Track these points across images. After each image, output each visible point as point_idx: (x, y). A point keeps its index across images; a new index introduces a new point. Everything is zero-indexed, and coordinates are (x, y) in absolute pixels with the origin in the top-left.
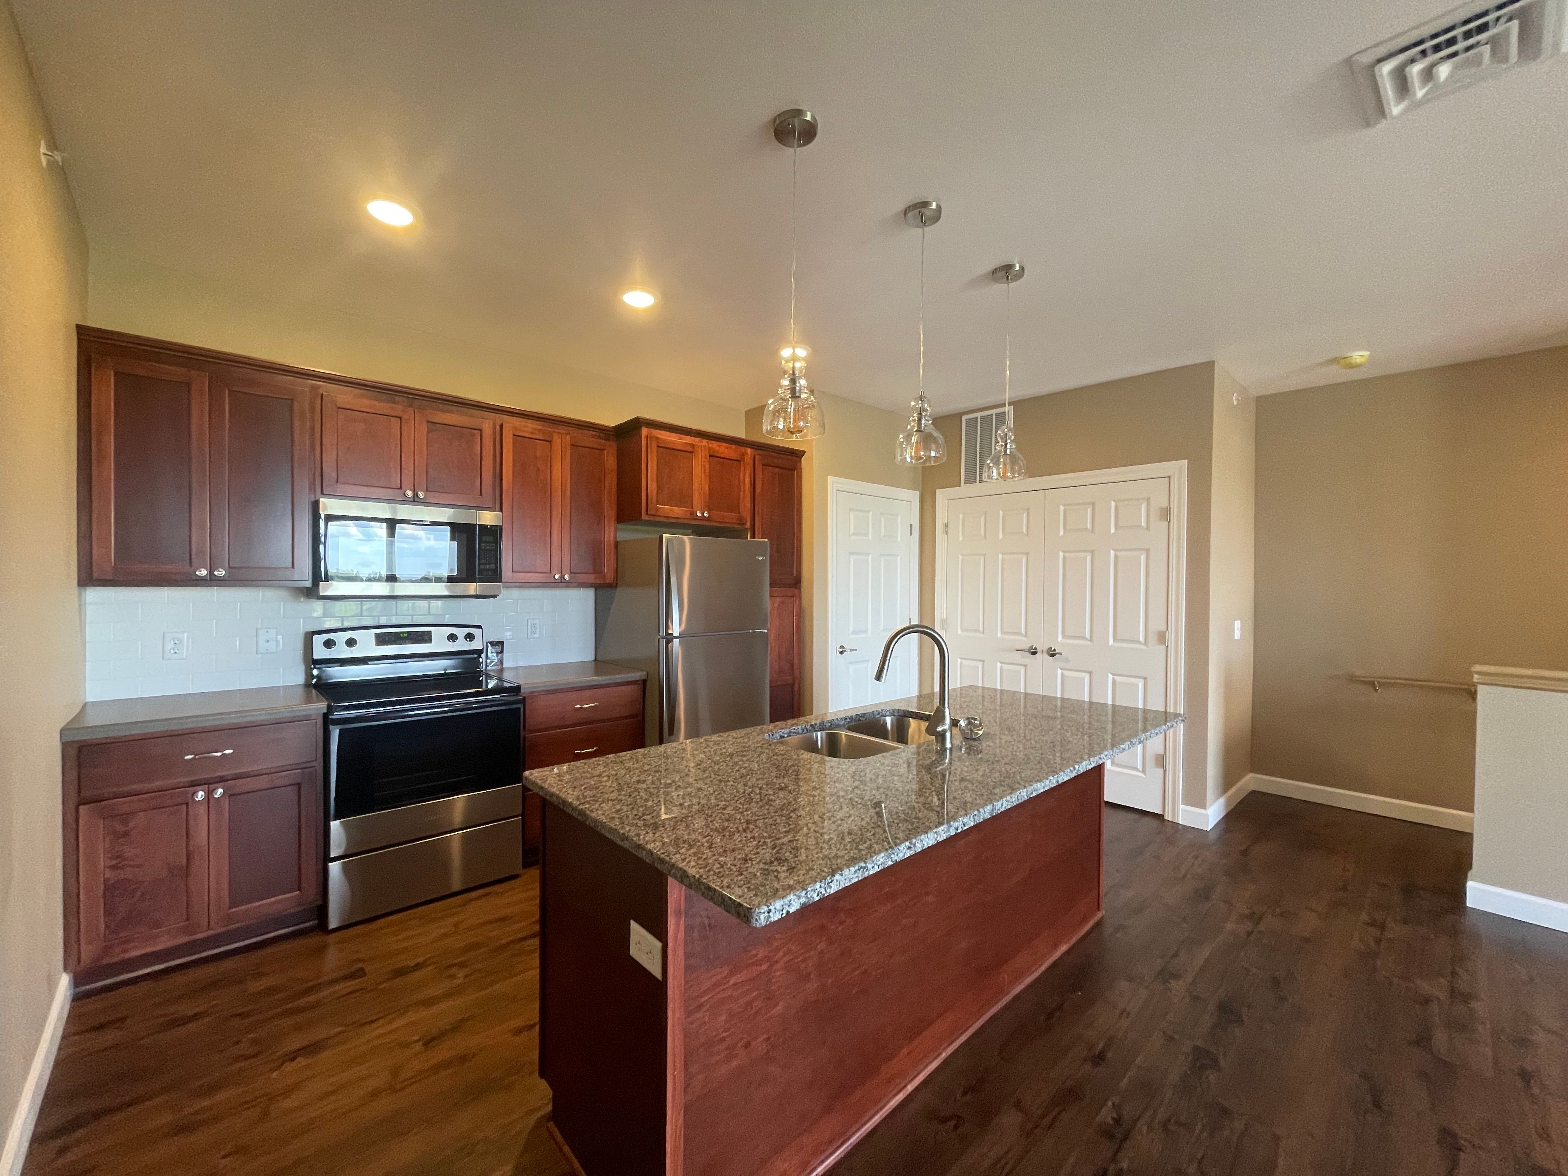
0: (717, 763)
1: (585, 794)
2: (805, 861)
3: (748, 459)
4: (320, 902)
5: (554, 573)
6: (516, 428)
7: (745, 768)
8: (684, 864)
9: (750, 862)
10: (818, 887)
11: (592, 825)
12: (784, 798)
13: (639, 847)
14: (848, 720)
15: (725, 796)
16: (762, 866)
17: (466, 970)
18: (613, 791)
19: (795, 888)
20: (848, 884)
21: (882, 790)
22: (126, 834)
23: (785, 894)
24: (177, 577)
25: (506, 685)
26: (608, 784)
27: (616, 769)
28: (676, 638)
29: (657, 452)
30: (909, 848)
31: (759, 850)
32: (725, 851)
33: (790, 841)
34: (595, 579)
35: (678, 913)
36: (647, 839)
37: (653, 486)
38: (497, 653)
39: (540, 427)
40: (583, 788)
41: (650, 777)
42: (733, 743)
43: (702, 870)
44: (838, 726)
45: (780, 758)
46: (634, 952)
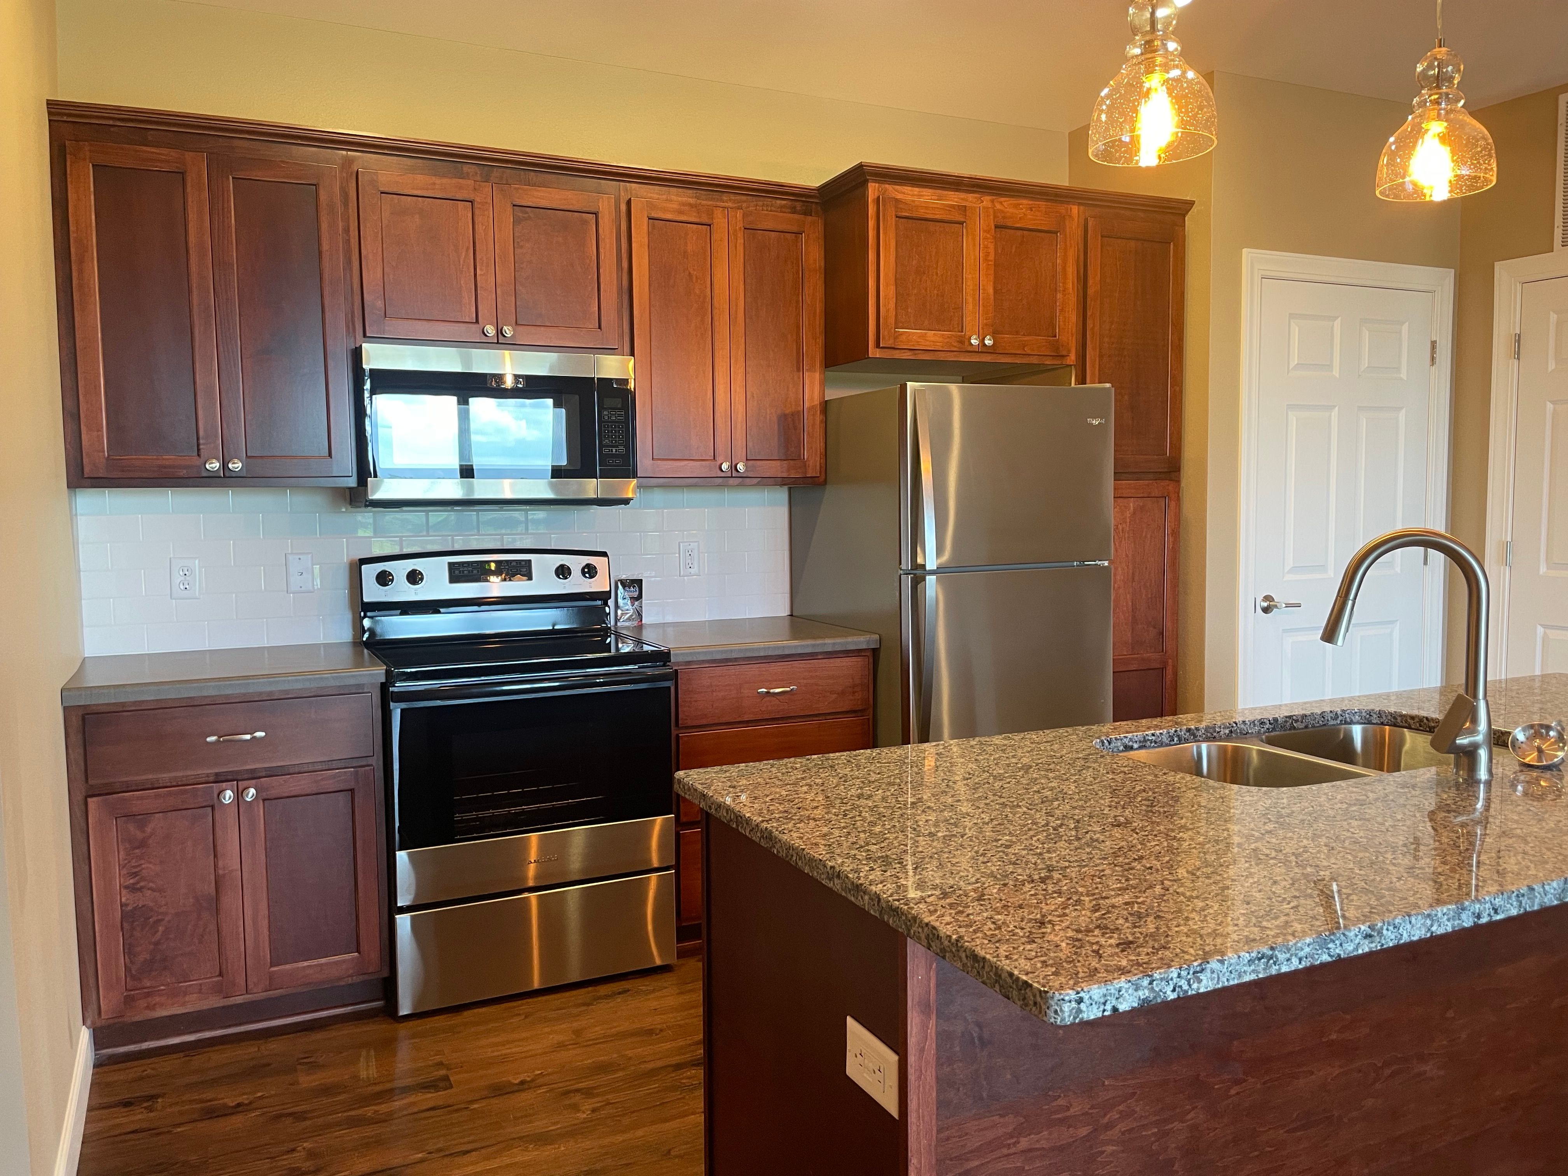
0: (999, 778)
1: (771, 808)
2: (1152, 935)
3: (1073, 227)
4: (386, 973)
5: (719, 460)
6: (651, 206)
7: (1052, 789)
8: (933, 918)
9: (1049, 926)
10: (1175, 975)
11: (783, 854)
12: (1122, 839)
13: (858, 888)
14: (1267, 726)
15: (1011, 828)
16: (1070, 933)
17: (594, 1102)
18: (817, 807)
19: (1129, 972)
20: (1236, 982)
21: (1323, 840)
22: (142, 844)
23: (1110, 977)
24: (183, 473)
25: (646, 648)
26: (810, 797)
27: (822, 775)
28: (932, 573)
29: (897, 228)
30: (1368, 936)
31: (1067, 911)
32: (1005, 907)
33: (1126, 904)
34: (788, 470)
35: (925, 1009)
36: (871, 877)
37: (888, 292)
38: (634, 599)
39: (692, 201)
40: (768, 799)
41: (880, 791)
42: (1032, 750)
43: (963, 930)
44: (1244, 735)
45: (1119, 778)
46: (852, 1070)
